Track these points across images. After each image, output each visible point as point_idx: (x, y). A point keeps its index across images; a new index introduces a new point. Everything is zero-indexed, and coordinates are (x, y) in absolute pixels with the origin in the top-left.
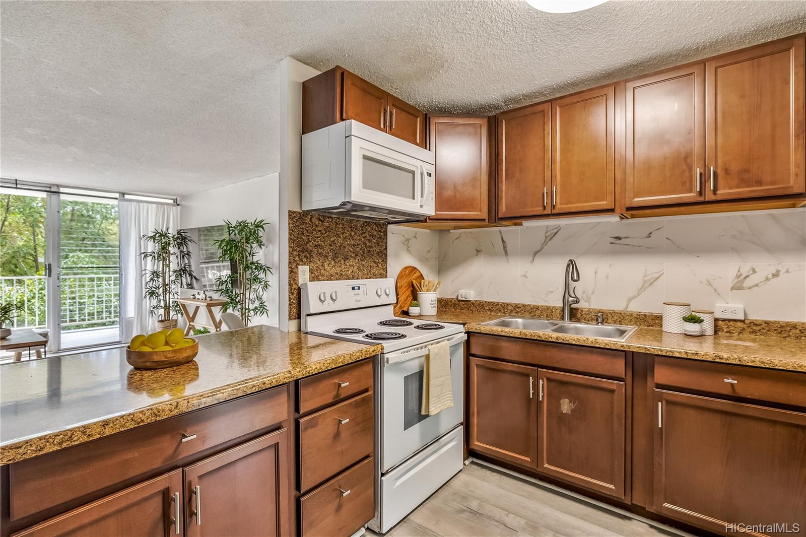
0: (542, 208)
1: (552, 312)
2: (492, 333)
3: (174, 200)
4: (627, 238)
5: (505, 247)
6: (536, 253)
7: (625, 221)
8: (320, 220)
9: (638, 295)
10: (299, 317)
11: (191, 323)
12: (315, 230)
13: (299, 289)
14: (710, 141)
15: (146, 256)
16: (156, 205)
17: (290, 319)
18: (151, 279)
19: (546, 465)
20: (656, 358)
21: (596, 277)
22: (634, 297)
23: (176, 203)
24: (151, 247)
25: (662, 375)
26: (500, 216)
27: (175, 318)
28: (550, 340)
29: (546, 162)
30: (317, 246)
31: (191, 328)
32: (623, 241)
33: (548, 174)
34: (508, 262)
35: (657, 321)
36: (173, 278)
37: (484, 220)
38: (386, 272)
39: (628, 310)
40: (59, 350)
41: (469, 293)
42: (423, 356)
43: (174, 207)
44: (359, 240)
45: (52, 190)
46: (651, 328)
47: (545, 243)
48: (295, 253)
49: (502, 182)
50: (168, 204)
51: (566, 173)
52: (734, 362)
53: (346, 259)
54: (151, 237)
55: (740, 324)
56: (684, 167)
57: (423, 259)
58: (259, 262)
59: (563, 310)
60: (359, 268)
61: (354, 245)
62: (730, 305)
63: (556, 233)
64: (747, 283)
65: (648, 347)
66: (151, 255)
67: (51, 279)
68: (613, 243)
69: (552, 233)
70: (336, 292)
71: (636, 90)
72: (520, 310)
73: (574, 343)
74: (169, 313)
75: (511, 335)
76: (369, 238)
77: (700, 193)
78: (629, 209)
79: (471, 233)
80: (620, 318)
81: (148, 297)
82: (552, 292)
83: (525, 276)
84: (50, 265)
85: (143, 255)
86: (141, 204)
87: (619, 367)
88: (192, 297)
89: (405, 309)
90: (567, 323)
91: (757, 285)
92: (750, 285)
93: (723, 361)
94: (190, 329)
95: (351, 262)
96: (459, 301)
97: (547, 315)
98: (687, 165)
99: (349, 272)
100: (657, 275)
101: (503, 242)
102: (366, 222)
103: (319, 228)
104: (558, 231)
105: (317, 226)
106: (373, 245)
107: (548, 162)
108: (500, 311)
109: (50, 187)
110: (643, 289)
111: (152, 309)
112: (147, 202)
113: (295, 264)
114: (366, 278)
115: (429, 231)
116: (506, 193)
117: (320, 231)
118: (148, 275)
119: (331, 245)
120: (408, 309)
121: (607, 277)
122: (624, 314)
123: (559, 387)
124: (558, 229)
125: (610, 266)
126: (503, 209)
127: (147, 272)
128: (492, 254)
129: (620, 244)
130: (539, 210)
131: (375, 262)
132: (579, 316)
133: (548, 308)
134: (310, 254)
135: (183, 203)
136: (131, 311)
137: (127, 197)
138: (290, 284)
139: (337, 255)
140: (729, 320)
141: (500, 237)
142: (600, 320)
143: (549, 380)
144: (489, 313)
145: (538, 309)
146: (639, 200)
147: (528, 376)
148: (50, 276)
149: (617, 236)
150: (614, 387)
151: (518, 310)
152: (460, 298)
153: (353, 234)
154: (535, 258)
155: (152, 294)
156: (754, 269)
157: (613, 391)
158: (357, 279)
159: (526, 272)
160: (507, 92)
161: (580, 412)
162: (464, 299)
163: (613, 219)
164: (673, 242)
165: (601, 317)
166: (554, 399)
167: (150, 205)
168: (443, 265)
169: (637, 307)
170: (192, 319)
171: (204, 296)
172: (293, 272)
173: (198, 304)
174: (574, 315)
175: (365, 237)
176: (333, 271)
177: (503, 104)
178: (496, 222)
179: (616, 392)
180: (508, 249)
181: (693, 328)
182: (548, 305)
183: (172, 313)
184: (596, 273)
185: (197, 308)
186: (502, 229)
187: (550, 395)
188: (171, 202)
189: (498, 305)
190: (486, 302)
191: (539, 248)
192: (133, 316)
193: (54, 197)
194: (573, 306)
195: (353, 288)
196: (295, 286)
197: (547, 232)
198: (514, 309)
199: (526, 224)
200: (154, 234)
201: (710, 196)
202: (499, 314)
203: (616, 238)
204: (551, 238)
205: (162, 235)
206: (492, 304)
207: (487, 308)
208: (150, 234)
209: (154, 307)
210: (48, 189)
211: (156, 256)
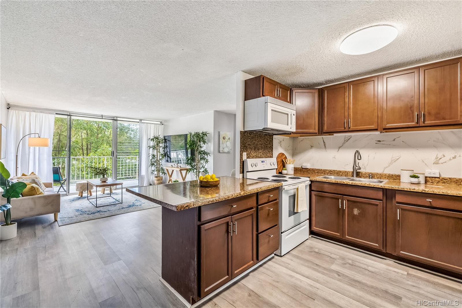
0: (344, 128)
1: (348, 173)
2: (322, 181)
3: (161, 122)
4: (384, 141)
5: (325, 145)
6: (340, 148)
7: (382, 134)
8: (250, 134)
9: (389, 166)
10: (243, 173)
11: (170, 178)
12: (248, 138)
13: (243, 162)
14: (422, 100)
15: (150, 148)
16: (153, 125)
17: (240, 173)
18: (153, 158)
19: (347, 237)
20: (396, 191)
21: (368, 158)
22: (387, 167)
23: (162, 124)
24: (152, 144)
25: (399, 198)
26: (324, 132)
27: (162, 176)
28: (349, 184)
29: (346, 109)
30: (249, 145)
31: (170, 180)
32: (381, 142)
33: (346, 114)
34: (326, 151)
35: (398, 178)
36: (161, 157)
37: (316, 133)
38: (273, 155)
39: (384, 173)
40: (116, 189)
41: (308, 165)
42: (295, 188)
43: (161, 126)
44: (263, 142)
45: (115, 119)
46: (395, 180)
47: (344, 143)
48: (242, 147)
49: (325, 117)
50: (159, 124)
51: (355, 113)
52: (431, 193)
53: (258, 150)
54: (152, 139)
55: (437, 179)
56: (410, 112)
57: (286, 150)
58: (205, 151)
59: (353, 172)
60: (263, 154)
61: (261, 144)
62: (433, 171)
63: (349, 139)
64: (441, 161)
65: (393, 187)
66: (152, 147)
67: (114, 157)
68: (377, 143)
69: (347, 139)
70: (257, 163)
71: (388, 78)
72: (332, 172)
73: (360, 185)
74: (159, 173)
75: (331, 182)
76: (266, 141)
77: (417, 123)
78: (384, 129)
79: (308, 138)
80: (380, 176)
81: (151, 166)
82: (348, 165)
83: (335, 158)
84: (113, 151)
85: (149, 147)
87: (380, 195)
89: (280, 171)
90: (355, 178)
91: (445, 162)
93: (426, 192)
94: (170, 181)
95: (260, 151)
96: (303, 168)
97: (345, 175)
98: (411, 111)
99: (259, 155)
100: (398, 158)
101: (324, 142)
102: (265, 134)
103: (250, 138)
104: (350, 138)
105: (249, 137)
106: (268, 144)
107: (346, 108)
108: (323, 173)
109: (114, 118)
110: (391, 163)
112: (150, 123)
113: (242, 152)
114: (265, 158)
115: (289, 137)
116: (327, 122)
117: (250, 139)
118: (151, 157)
119: (253, 144)
120: (282, 171)
121: (374, 158)
122: (382, 174)
123: (353, 204)
124: (351, 137)
125: (375, 154)
126: (325, 128)
127: (150, 155)
128: (318, 147)
129: (380, 144)
130: (342, 129)
131: (268, 151)
132: (361, 175)
133: (346, 172)
134: (246, 148)
135: (165, 124)
136: (143, 172)
137: (142, 121)
138: (240, 160)
139: (256, 149)
140: (432, 177)
141: (323, 140)
142: (371, 177)
143: (348, 201)
144: (317, 174)
145: (341, 172)
146: (389, 125)
147: (338, 199)
148: (113, 156)
150: (378, 203)
151: (331, 172)
152: (303, 167)
153: (261, 139)
154: (339, 150)
155: (153, 164)
156: (444, 155)
157: (377, 205)
158: (262, 158)
159: (335, 156)
160: (327, 78)
161: (363, 214)
162: (305, 167)
163: (378, 133)
164: (406, 143)
165: (371, 176)
166: (351, 209)
167: (151, 125)
168: (295, 153)
169: (388, 171)
170: (171, 176)
171: (177, 166)
172: (241, 155)
173: (173, 169)
174: (358, 175)
175: (265, 141)
176: (254, 155)
177: (325, 82)
178: (322, 134)
179: (379, 205)
180: (326, 146)
181: (415, 180)
182: (346, 170)
183: (160, 174)
184: (368, 156)
185: (173, 171)
186: (323, 137)
187: (348, 207)
189: (321, 170)
190: (316, 169)
191: (341, 145)
192: (144, 174)
193: (115, 122)
194: (357, 171)
195: (262, 162)
196: (242, 161)
197: (345, 138)
198: (329, 172)
199: (335, 135)
200: (153, 138)
201: (421, 124)
202: (322, 174)
203: (378, 141)
204: (347, 141)
205: (157, 138)
206: (319, 170)
207: (316, 172)
208: (152, 138)
209: (153, 171)
210: (113, 119)
211: (154, 148)
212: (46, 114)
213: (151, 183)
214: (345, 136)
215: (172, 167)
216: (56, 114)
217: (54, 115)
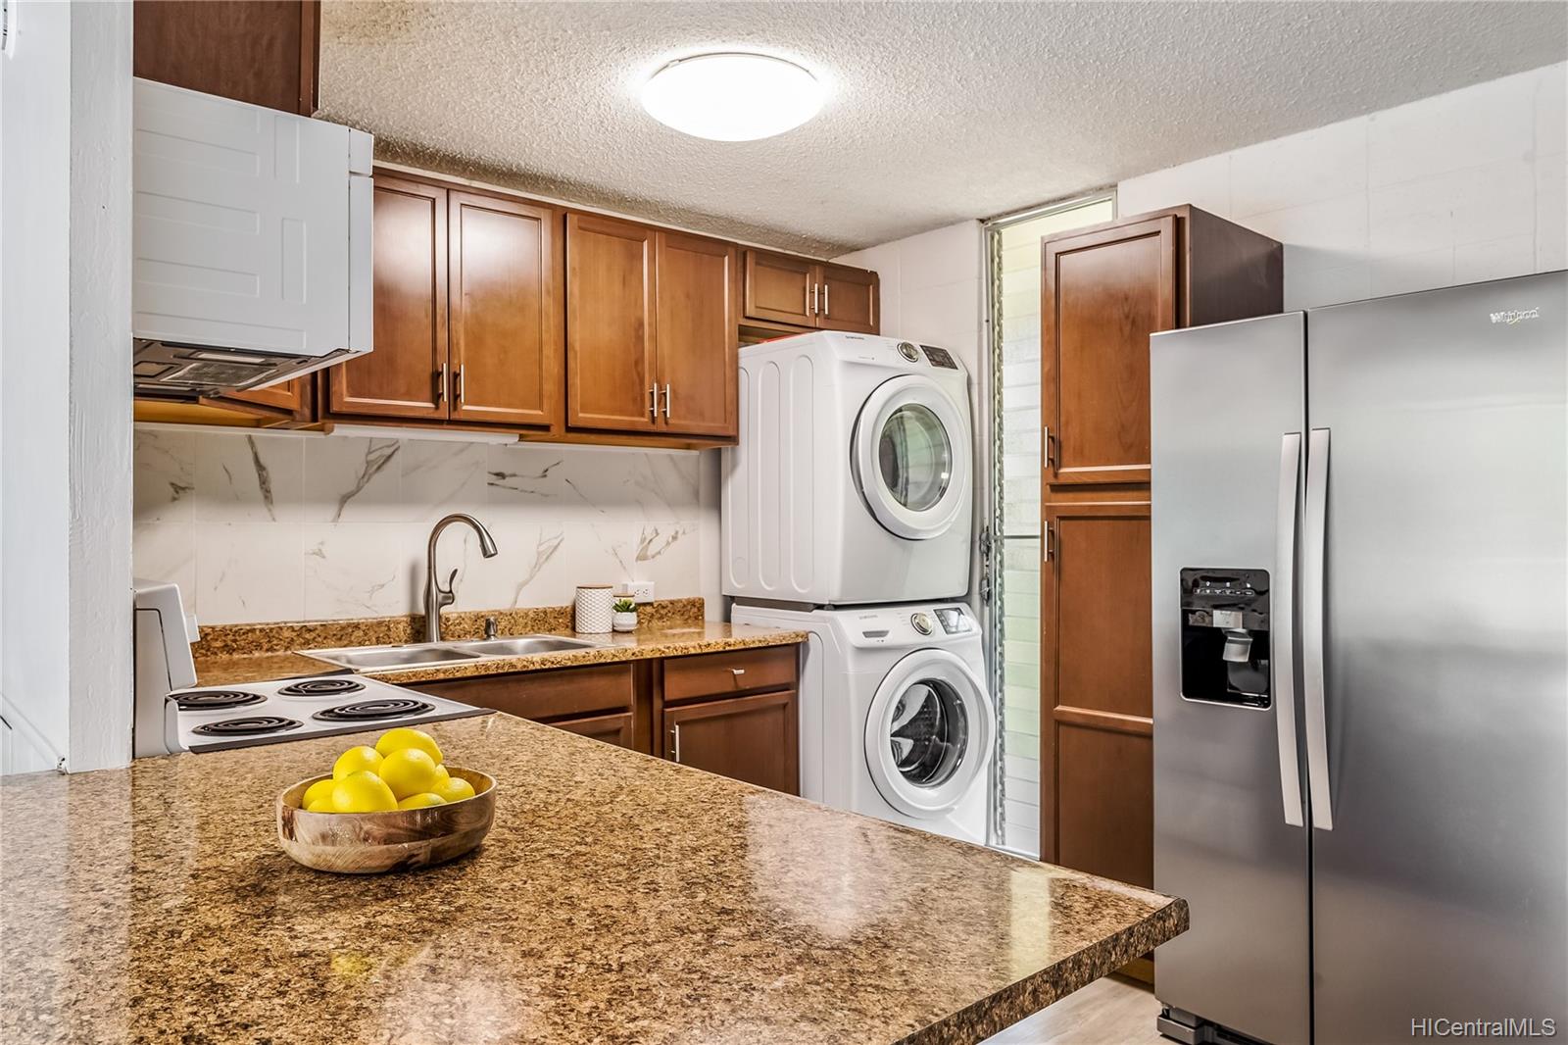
0: (433, 405)
4: (514, 475)
5: (264, 482)
6: (344, 500)
9: (532, 578)
21: (465, 550)
22: (525, 583)
25: (672, 685)
26: (335, 408)
32: (508, 481)
34: (274, 519)
35: (560, 621)
37: (292, 412)
39: (517, 606)
47: (366, 477)
55: (649, 609)
62: (638, 582)
63: (390, 456)
64: (652, 549)
68: (492, 484)
69: (381, 456)
82: (383, 586)
83: (319, 553)
87: (627, 689)
91: (659, 553)
92: (653, 553)
97: (378, 638)
100: (556, 542)
101: (260, 466)
104: (393, 453)
108: (259, 647)
110: (537, 566)
122: (516, 613)
124: (395, 448)
126: (343, 393)
128: (225, 496)
129: (504, 487)
130: (426, 408)
133: (380, 624)
140: (640, 605)
141: (250, 456)
142: (490, 631)
145: (357, 626)
149: (498, 471)
154: (344, 513)
156: (656, 530)
157: (618, 732)
159: (322, 543)
163: (499, 440)
164: (575, 488)
169: (533, 599)
178: (315, 420)
179: (623, 731)
180: (274, 486)
182: (377, 616)
184: (465, 541)
190: (213, 628)
191: (353, 488)
194: (445, 609)
197: (369, 453)
201: (661, 427)
202: (257, 654)
203: (497, 474)
204: (379, 468)
206: (237, 632)
207: (219, 644)
214: (371, 439)
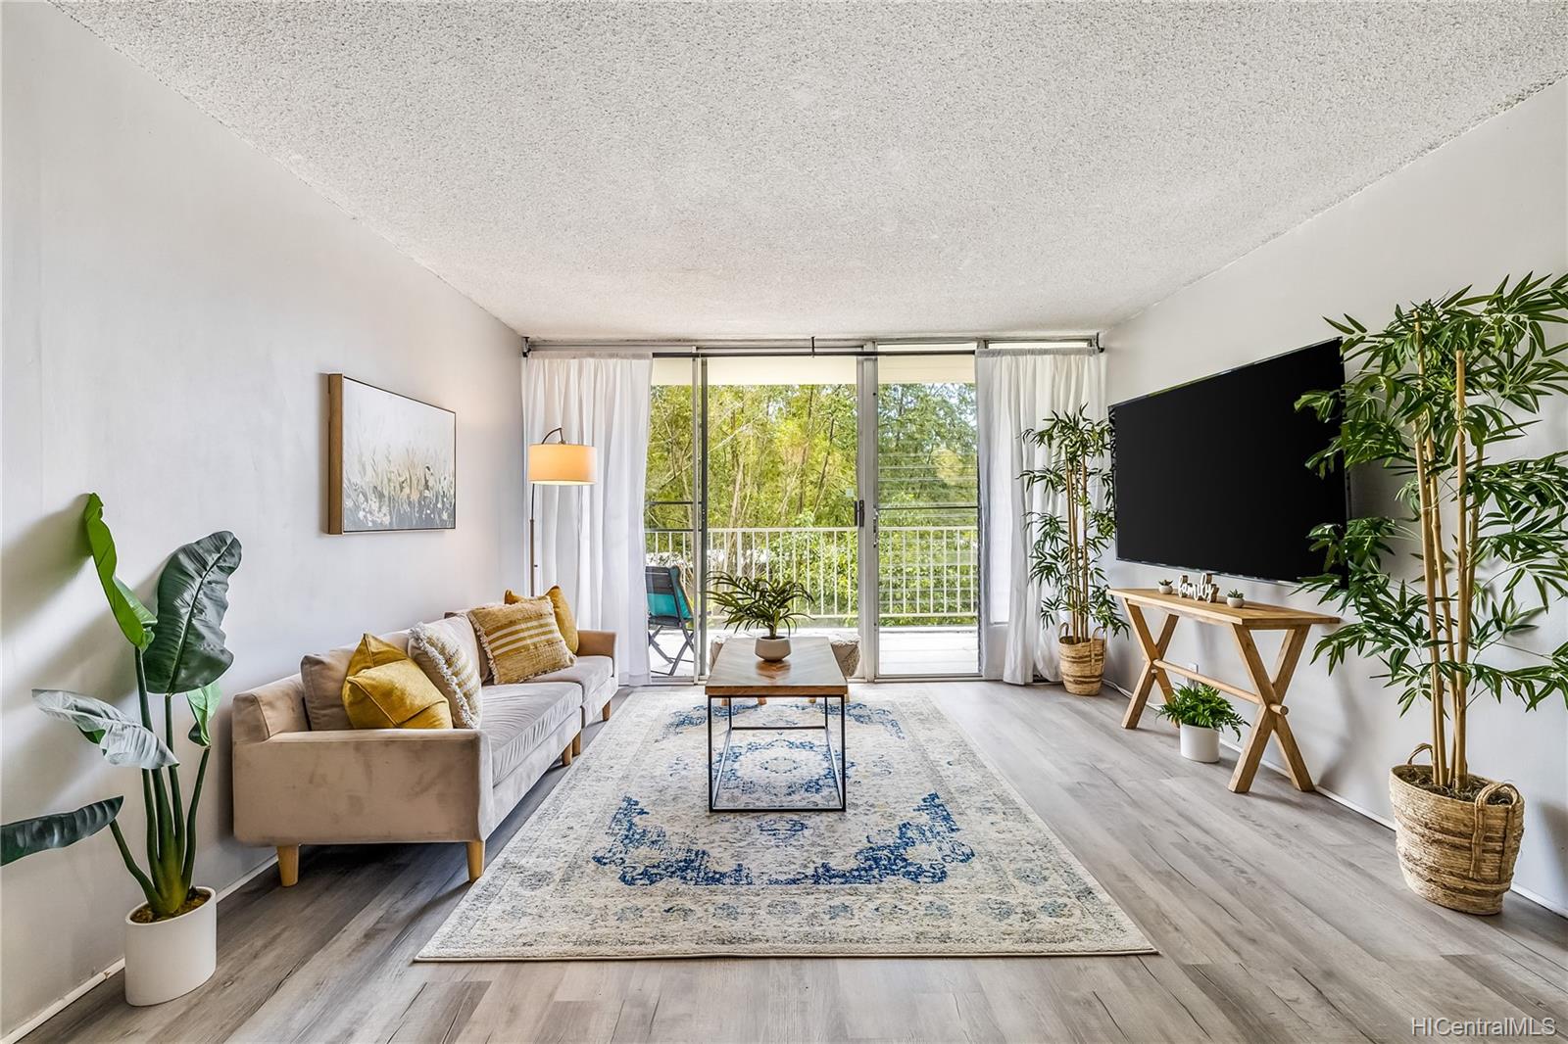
3: (1090, 340)
11: (1157, 663)
15: (1032, 480)
16: (1052, 356)
18: (1046, 534)
23: (1096, 346)
24: (1041, 458)
27: (1101, 634)
31: (1154, 676)
36: (1093, 533)
40: (876, 677)
43: (1092, 358)
45: (865, 350)
50: (1079, 351)
54: (1041, 435)
66: (1045, 477)
67: (864, 530)
74: (1084, 621)
81: (1036, 580)
84: (862, 502)
85: (1026, 478)
86: (1022, 359)
88: (1162, 588)
94: (1151, 678)
109: (861, 346)
111: (1045, 609)
112: (1032, 352)
118: (1036, 527)
127: (1035, 517)
135: (1115, 345)
136: (1001, 609)
137: (991, 346)
148: (862, 525)
155: (1048, 570)
167: (1039, 358)
170: (1158, 650)
171: (1210, 591)
173: (1176, 607)
183: (1093, 624)
185: (1172, 620)
188: (1084, 345)
192: (1007, 620)
193: (868, 365)
200: (1047, 425)
205: (1069, 426)
208: (1042, 426)
209: (1050, 605)
210: (859, 350)
211: (1053, 480)
212: (625, 361)
213: (1040, 666)
215: (1170, 593)
216: (655, 355)
217: (648, 361)
